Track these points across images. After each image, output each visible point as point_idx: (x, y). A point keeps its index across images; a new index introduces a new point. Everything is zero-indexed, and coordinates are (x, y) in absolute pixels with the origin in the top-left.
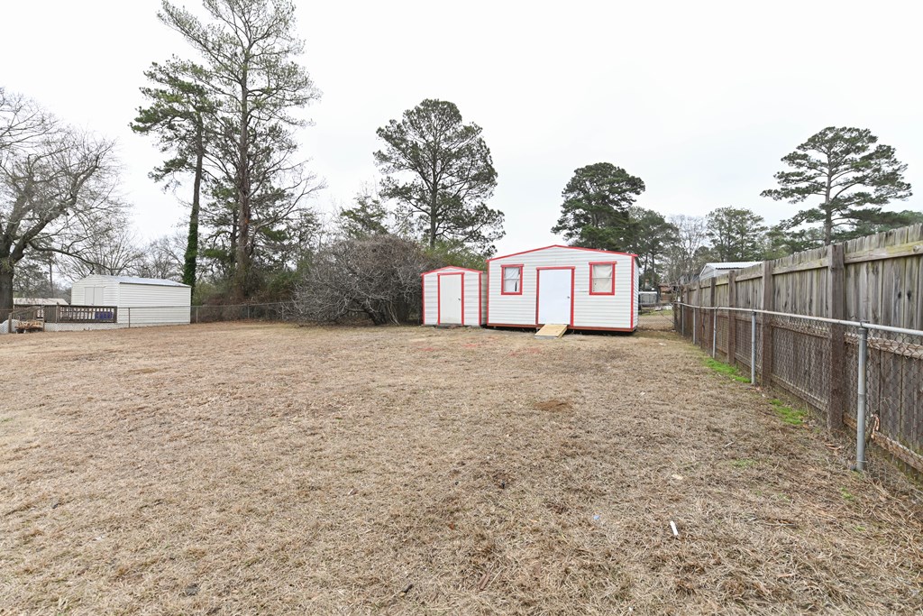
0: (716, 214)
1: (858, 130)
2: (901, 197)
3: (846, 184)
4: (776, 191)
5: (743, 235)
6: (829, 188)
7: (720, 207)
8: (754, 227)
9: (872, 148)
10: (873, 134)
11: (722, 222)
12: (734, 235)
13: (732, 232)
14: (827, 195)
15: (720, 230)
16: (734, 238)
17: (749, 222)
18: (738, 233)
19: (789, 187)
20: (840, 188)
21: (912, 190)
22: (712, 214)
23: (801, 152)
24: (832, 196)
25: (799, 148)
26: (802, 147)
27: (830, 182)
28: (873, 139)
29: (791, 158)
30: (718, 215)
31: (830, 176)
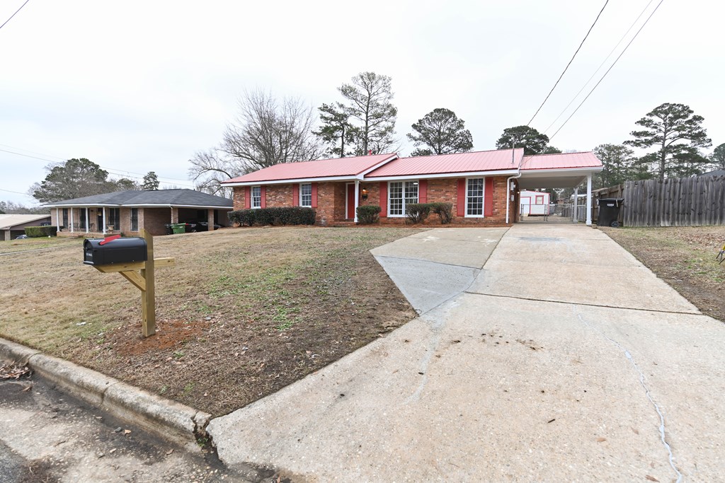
0: (600, 148)
1: (682, 105)
2: (706, 146)
3: (674, 138)
4: (632, 142)
5: (619, 163)
6: (665, 140)
7: (603, 144)
8: (627, 158)
9: (691, 117)
10: (691, 109)
11: (604, 155)
12: (611, 164)
13: (610, 161)
14: (663, 145)
15: (602, 160)
16: (611, 166)
17: (624, 154)
18: (614, 162)
19: (641, 139)
20: (670, 141)
21: (712, 142)
22: (596, 149)
23: (648, 118)
24: (666, 145)
25: (647, 115)
26: (650, 114)
27: (665, 136)
28: (691, 112)
29: (642, 122)
30: (601, 150)
31: (665, 133)
